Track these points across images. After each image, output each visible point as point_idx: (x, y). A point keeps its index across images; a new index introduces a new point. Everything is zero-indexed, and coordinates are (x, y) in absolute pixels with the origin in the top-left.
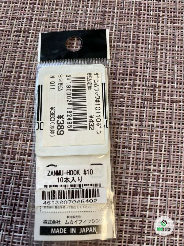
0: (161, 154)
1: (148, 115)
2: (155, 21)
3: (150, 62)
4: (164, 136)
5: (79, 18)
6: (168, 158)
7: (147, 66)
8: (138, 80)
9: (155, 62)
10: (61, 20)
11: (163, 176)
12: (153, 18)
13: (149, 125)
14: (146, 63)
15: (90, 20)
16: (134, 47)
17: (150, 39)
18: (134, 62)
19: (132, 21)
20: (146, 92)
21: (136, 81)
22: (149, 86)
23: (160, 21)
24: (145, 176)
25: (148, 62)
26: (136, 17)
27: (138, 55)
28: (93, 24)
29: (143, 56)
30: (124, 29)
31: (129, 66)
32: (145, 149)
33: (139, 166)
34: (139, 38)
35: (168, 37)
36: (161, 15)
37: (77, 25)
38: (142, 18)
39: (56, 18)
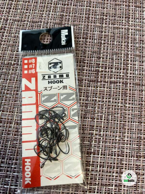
0: (102, 122)
1: (92, 92)
2: (100, 23)
3: (95, 53)
4: (104, 108)
5: (43, 20)
6: (107, 125)
7: (93, 56)
8: (86, 66)
9: (99, 53)
10: (29, 21)
11: (103, 139)
12: (98, 21)
13: (93, 100)
14: (92, 53)
15: (51, 21)
16: (83, 42)
17: (96, 36)
18: (83, 53)
19: (83, 22)
20: (91, 76)
21: (85, 67)
22: (94, 71)
23: (103, 23)
24: (89, 139)
25: (93, 53)
26: (86, 20)
27: (87, 48)
28: (53, 24)
29: (90, 49)
30: (76, 28)
31: (80, 56)
32: (90, 118)
33: (84, 131)
34: (88, 35)
35: (110, 35)
36: (105, 19)
37: (41, 24)
38: (90, 20)
39: (26, 19)
